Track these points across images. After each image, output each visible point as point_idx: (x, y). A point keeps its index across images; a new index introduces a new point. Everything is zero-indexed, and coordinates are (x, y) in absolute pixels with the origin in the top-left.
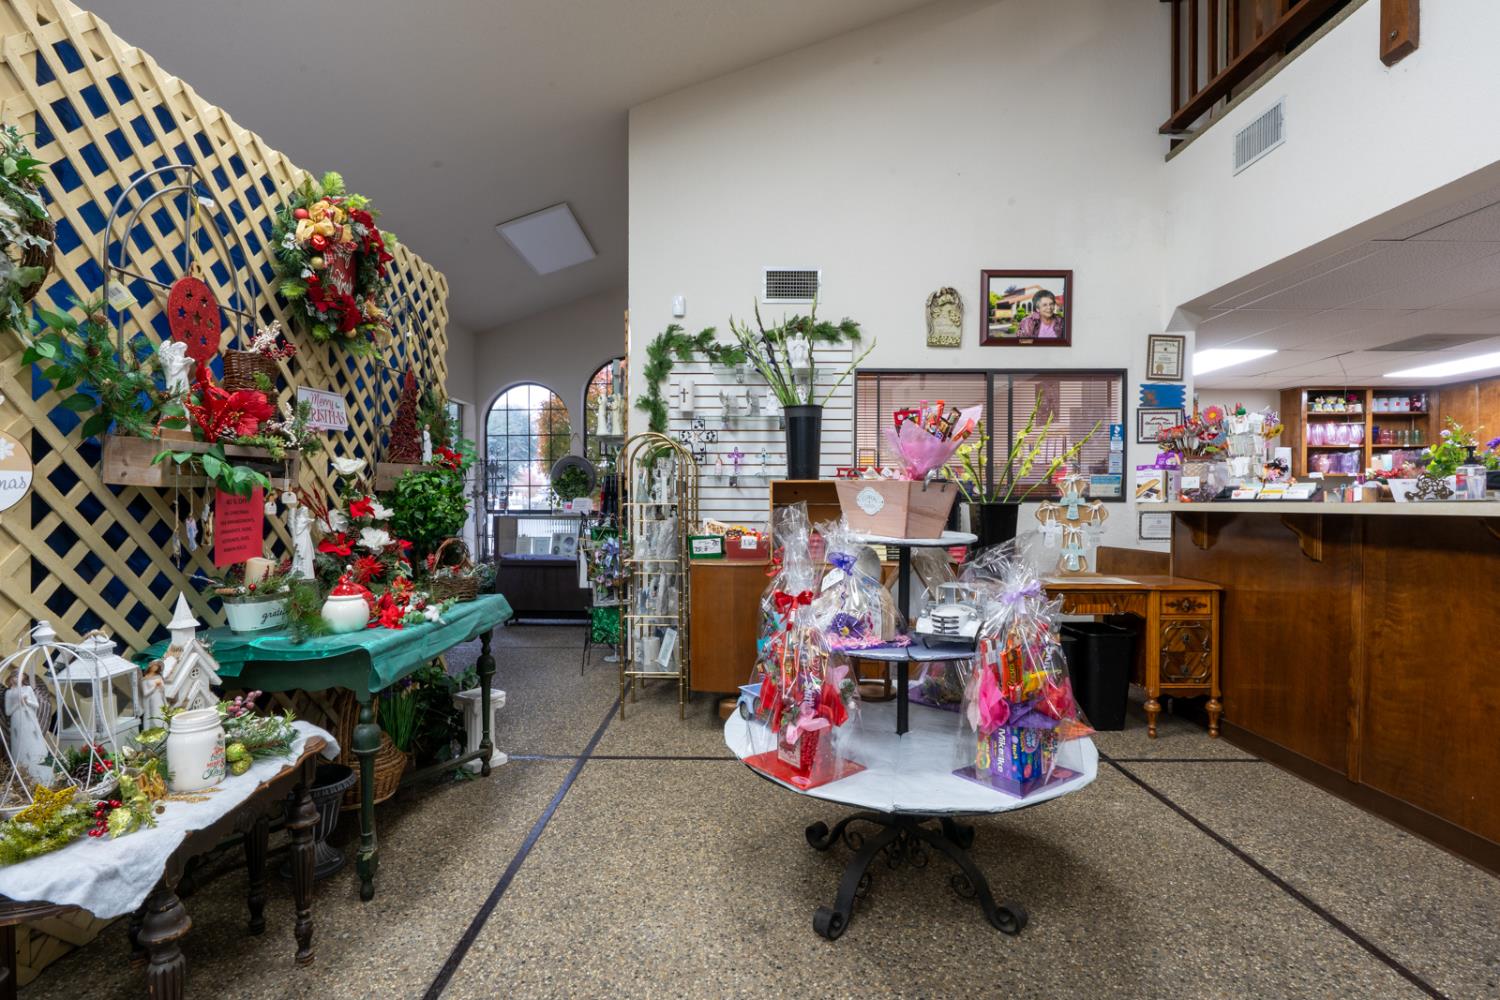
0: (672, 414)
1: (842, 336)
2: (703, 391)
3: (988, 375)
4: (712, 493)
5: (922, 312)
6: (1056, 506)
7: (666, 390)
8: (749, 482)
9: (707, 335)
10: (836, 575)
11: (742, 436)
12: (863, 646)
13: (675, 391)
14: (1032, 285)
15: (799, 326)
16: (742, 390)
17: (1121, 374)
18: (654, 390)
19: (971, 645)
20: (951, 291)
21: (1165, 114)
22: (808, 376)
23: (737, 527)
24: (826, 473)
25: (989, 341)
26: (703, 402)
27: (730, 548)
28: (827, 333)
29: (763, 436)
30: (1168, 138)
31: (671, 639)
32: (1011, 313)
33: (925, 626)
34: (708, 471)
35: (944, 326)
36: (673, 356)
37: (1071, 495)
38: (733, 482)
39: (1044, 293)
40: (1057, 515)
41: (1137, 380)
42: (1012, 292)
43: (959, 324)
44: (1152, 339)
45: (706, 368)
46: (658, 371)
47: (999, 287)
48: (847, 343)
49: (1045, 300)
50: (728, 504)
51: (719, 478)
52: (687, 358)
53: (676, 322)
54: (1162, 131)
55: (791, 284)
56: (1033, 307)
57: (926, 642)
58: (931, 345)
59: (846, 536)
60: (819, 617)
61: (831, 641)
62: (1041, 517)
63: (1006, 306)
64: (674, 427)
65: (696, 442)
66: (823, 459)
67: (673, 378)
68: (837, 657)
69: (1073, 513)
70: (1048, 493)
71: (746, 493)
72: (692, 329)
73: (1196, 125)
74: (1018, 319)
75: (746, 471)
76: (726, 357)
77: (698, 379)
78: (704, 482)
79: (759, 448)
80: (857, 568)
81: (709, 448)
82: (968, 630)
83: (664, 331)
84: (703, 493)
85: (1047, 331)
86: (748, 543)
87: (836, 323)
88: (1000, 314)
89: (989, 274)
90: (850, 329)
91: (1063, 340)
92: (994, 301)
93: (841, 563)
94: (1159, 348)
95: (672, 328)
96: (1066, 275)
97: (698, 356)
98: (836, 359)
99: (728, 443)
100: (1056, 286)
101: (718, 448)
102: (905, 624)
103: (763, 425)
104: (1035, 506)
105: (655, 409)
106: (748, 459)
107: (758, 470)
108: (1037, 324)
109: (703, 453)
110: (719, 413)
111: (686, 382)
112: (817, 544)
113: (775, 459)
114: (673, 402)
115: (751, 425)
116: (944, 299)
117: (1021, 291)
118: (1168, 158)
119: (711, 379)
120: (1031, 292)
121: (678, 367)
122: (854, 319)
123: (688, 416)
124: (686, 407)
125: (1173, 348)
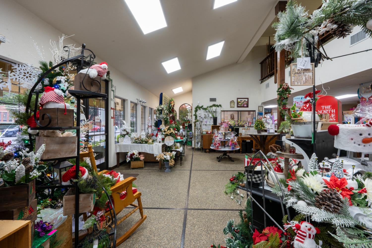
0: (198, 116)
1: (219, 106)
2: (202, 113)
3: (238, 111)
4: (203, 126)
5: (229, 103)
6: (244, 128)
7: (197, 113)
8: (208, 125)
9: (202, 106)
10: (219, 135)
11: (207, 119)
12: (222, 140)
13: (198, 113)
14: (243, 100)
15: (214, 105)
16: (207, 113)
17: (255, 111)
18: (196, 113)
19: (229, 140)
20: (233, 101)
21: (260, 78)
22: (215, 112)
23: (207, 130)
24: (218, 125)
25: (238, 107)
26: (202, 115)
27: (207, 133)
28: (218, 106)
29: (209, 119)
30: (261, 81)
31: (199, 144)
32: (241, 103)
33: (226, 138)
34: (203, 123)
35: (232, 105)
36: (198, 109)
37: (246, 127)
38: (206, 125)
39: (245, 101)
40: (245, 129)
41: (257, 112)
42: (241, 101)
43: (234, 105)
44: (259, 107)
45: (202, 110)
46: (196, 111)
47: (239, 100)
48: (220, 107)
49: (245, 102)
50: (205, 128)
51: (204, 124)
52: (200, 109)
53: (198, 105)
54: (260, 80)
55: (213, 100)
56: (243, 103)
57: (226, 140)
58: (231, 107)
59: (220, 132)
60: (218, 138)
61: (219, 140)
62: (243, 129)
63: (240, 102)
64: (198, 118)
65: (201, 120)
66: (217, 122)
67: (198, 112)
68: (220, 141)
69: (246, 129)
70: (243, 126)
71: (207, 126)
72: (200, 106)
73: (264, 80)
74: (242, 104)
75: (207, 123)
76: (205, 109)
77: (201, 112)
78: (202, 125)
79: (209, 120)
80: (221, 134)
81: (203, 120)
82: (229, 139)
83: (197, 106)
84: (202, 126)
85: (245, 106)
86: (209, 132)
87: (219, 105)
88: (239, 103)
89: (238, 99)
90: (220, 106)
91: (247, 107)
92: (239, 102)
93: (220, 134)
94: (260, 108)
95: (198, 106)
96: (248, 99)
97: (201, 109)
98: (219, 109)
99: (205, 120)
100: (246, 100)
101: (204, 120)
102: (225, 139)
103: (209, 118)
104: (242, 128)
105: (196, 115)
106: (208, 122)
107: (209, 123)
108: (244, 105)
109: (202, 121)
110: (204, 116)
111: (200, 112)
112: (218, 132)
113: (211, 122)
114: (198, 115)
115: (208, 118)
116: (232, 102)
117: (242, 101)
118: (261, 84)
119: (203, 112)
120: (243, 101)
121: (199, 110)
122: (221, 104)
123: (200, 117)
124: (200, 115)
125: (261, 108)
